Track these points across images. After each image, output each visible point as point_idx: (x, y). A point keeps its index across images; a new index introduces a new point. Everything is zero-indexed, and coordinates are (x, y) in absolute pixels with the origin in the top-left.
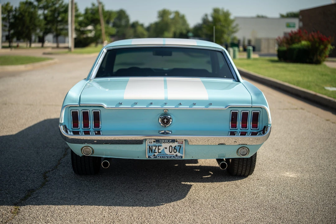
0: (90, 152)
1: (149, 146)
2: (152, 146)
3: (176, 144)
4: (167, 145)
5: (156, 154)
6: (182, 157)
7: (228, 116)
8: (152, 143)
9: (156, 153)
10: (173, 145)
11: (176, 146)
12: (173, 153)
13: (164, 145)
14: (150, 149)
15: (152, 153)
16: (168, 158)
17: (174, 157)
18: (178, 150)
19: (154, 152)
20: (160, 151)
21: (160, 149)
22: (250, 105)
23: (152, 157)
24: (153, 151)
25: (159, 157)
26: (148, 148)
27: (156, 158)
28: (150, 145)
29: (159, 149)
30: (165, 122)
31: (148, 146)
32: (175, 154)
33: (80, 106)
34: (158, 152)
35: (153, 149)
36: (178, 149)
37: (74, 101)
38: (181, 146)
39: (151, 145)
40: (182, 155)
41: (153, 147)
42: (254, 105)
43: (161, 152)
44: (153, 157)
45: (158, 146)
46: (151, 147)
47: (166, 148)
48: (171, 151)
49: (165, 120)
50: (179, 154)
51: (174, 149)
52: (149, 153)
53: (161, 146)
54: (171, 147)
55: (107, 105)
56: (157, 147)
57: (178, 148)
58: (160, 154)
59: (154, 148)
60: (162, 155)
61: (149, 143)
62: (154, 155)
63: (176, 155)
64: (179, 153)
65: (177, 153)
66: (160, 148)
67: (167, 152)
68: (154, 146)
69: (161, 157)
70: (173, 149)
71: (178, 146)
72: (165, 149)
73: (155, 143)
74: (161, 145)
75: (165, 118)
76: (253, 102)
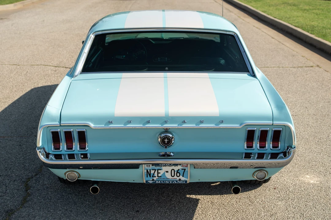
0: (76, 177)
1: (147, 170)
2: (150, 170)
3: (179, 167)
4: (169, 169)
6: (186, 182)
7: (244, 135)
8: (151, 167)
9: (156, 177)
10: (176, 168)
11: (179, 170)
12: (175, 177)
13: (165, 169)
14: (148, 173)
15: (150, 177)
16: (169, 183)
17: (177, 181)
18: (182, 174)
19: (153, 177)
20: (160, 175)
21: (160, 173)
22: (270, 122)
23: (150, 182)
24: (152, 175)
25: (158, 181)
26: (145, 172)
27: (155, 182)
28: (148, 169)
29: (158, 173)
30: (166, 143)
31: (145, 169)
32: (178, 178)
33: (61, 126)
34: (158, 176)
35: (151, 173)
36: (182, 173)
37: (53, 119)
38: (185, 169)
39: (149, 168)
40: (186, 179)
41: (151, 171)
42: (276, 122)
43: (161, 177)
44: (152, 182)
45: (158, 170)
46: (149, 171)
47: (167, 172)
48: (173, 175)
49: (166, 140)
50: (183, 179)
52: (147, 177)
53: (161, 170)
54: (173, 171)
55: (94, 124)
56: (156, 171)
58: (160, 178)
59: (152, 172)
60: (163, 179)
61: (146, 167)
62: (153, 180)
63: (180, 180)
64: (183, 176)
65: (181, 177)
66: (159, 171)
67: (168, 176)
68: (152, 170)
69: (161, 182)
70: (176, 172)
71: (182, 169)
72: (166, 173)
73: (154, 166)
74: (161, 168)
75: (166, 138)
76: (274, 118)
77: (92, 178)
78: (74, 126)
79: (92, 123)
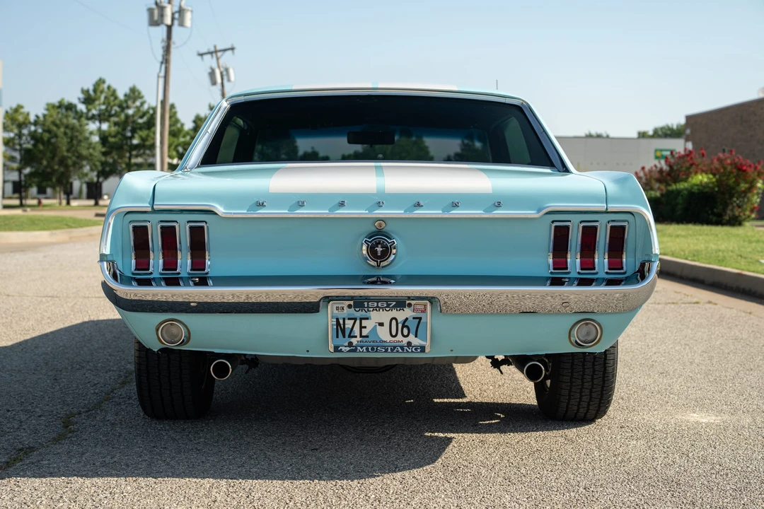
0: (180, 335)
1: (338, 320)
2: (344, 319)
3: (407, 313)
4: (385, 316)
5: (354, 341)
6: (423, 349)
7: (546, 237)
8: (345, 311)
9: (356, 337)
10: (401, 315)
11: (407, 319)
12: (400, 337)
13: (376, 316)
14: (340, 328)
15: (344, 337)
16: (386, 351)
17: (402, 348)
18: (413, 329)
19: (350, 336)
20: (365, 332)
21: (365, 327)
22: (601, 206)
23: (343, 349)
24: (347, 334)
25: (362, 347)
26: (333, 325)
27: (355, 351)
28: (339, 317)
29: (361, 327)
30: (379, 254)
31: (332, 317)
32: (405, 341)
33: (154, 211)
34: (361, 336)
35: (346, 326)
36: (413, 326)
37: (137, 197)
38: (420, 319)
39: (341, 315)
40: (423, 343)
41: (347, 321)
42: (613, 206)
43: (367, 337)
44: (348, 349)
45: (361, 319)
46: (341, 321)
47: (381, 324)
48: (394, 333)
49: (379, 249)
50: (416, 341)
51: (404, 326)
52: (337, 337)
53: (367, 319)
54: (394, 322)
55: (224, 209)
56: (358, 322)
57: (412, 324)
58: (365, 339)
59: (349, 324)
60: (372, 343)
61: (335, 311)
62: (350, 344)
63: (409, 344)
64: (416, 336)
65: (412, 338)
66: (364, 323)
67: (384, 334)
68: (349, 319)
69: (367, 349)
70: (400, 326)
71: (414, 318)
72: (378, 327)
73: (353, 309)
74: (367, 315)
75: (379, 243)
76: (609, 199)
78: (182, 211)
79: (221, 205)
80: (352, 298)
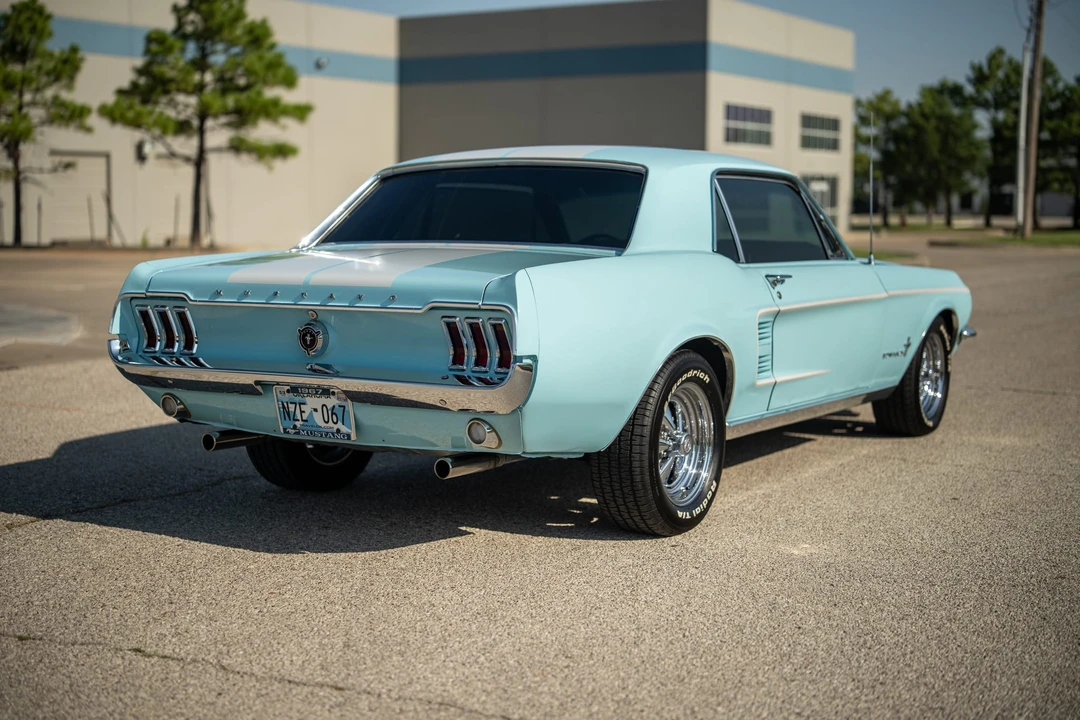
1: (282, 403)
2: (287, 403)
3: (333, 401)
4: (317, 402)
5: (297, 423)
6: (349, 436)
8: (286, 395)
9: (298, 420)
10: (329, 402)
11: (334, 406)
12: (331, 424)
13: (310, 402)
14: (285, 411)
15: (290, 420)
16: (322, 436)
17: (333, 434)
18: (340, 418)
19: (294, 420)
20: (305, 416)
21: (304, 412)
22: (477, 302)
23: (290, 431)
24: (291, 417)
25: (304, 431)
26: (279, 408)
27: (298, 433)
28: (283, 400)
29: (302, 412)
30: (308, 343)
31: (278, 401)
32: (336, 427)
33: (150, 298)
34: (302, 420)
35: (290, 410)
36: (340, 414)
38: (344, 407)
39: (284, 398)
40: (349, 431)
41: (289, 405)
42: (486, 303)
43: (306, 421)
44: (293, 431)
45: (300, 404)
46: (285, 405)
47: (316, 410)
48: (326, 420)
49: (308, 338)
50: (343, 429)
51: (333, 414)
52: (284, 419)
53: (304, 404)
54: (324, 408)
56: (298, 406)
57: (339, 411)
58: (305, 423)
59: (292, 407)
60: (310, 428)
61: (279, 395)
62: (295, 427)
63: (338, 431)
64: (343, 424)
65: (340, 425)
66: (303, 407)
67: (318, 419)
68: (291, 403)
70: (330, 413)
71: (339, 406)
72: (314, 412)
73: (291, 394)
74: (303, 400)
75: (308, 332)
76: (485, 295)
77: (213, 421)
78: (169, 298)
79: (191, 293)
80: (287, 384)
